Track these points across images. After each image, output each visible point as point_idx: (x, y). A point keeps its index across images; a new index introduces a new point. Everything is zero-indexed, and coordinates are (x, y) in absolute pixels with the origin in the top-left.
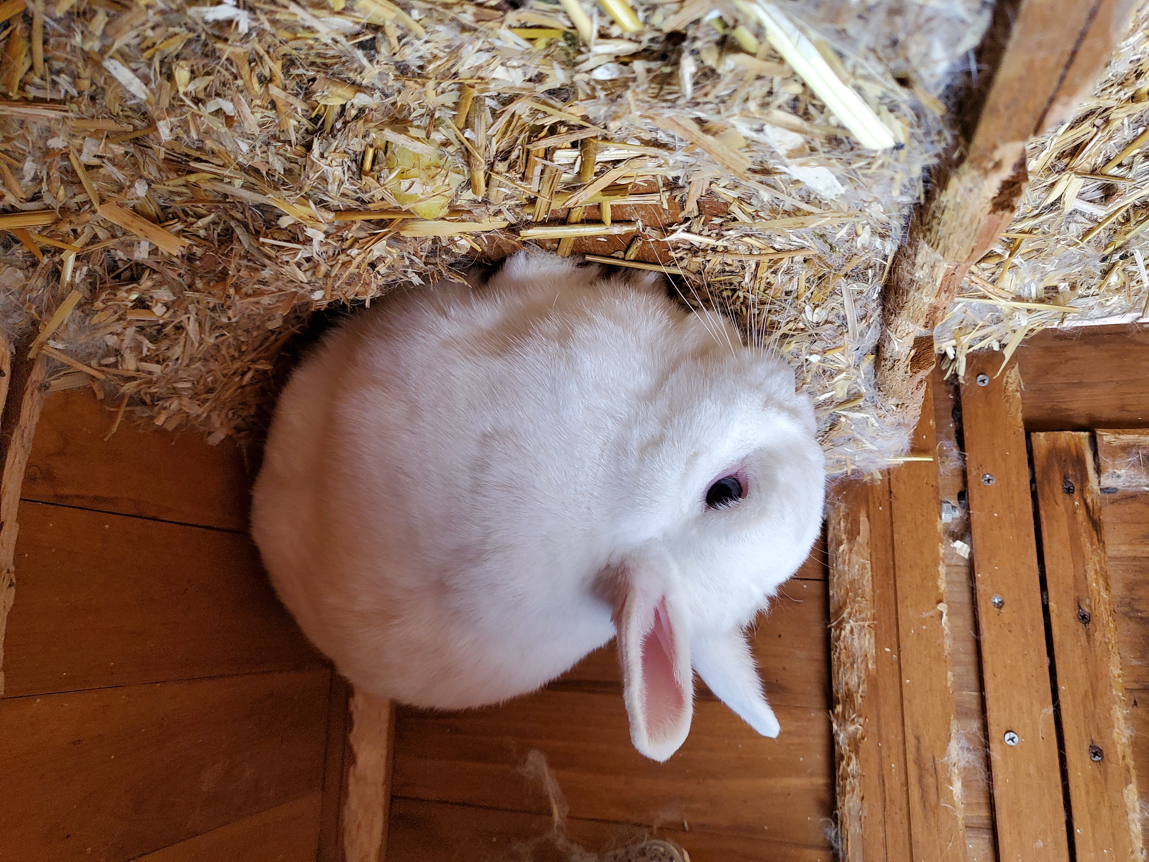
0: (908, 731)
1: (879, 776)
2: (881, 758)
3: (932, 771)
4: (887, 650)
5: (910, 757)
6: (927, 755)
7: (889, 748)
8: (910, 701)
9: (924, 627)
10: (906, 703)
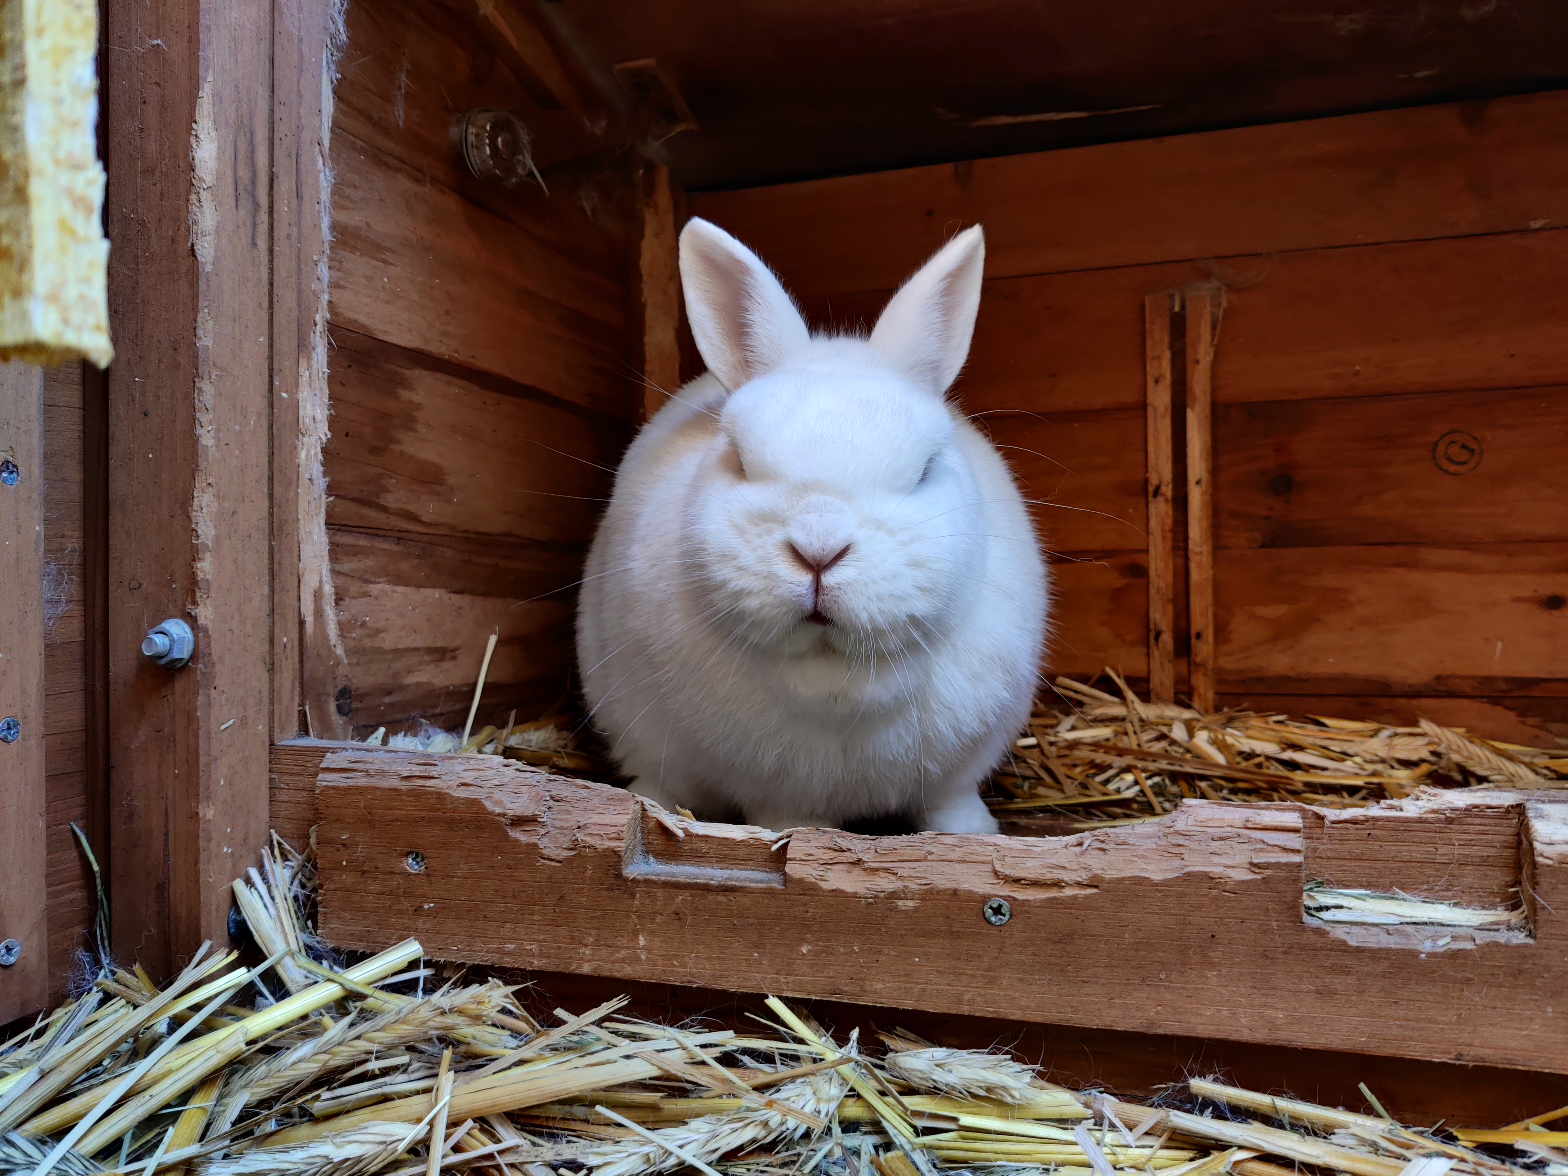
0: (264, 258)
1: (302, 197)
2: (299, 225)
3: (241, 188)
4: (285, 395)
5: (263, 217)
6: (244, 213)
7: (289, 236)
8: (260, 305)
9: (237, 428)
10: (266, 304)
